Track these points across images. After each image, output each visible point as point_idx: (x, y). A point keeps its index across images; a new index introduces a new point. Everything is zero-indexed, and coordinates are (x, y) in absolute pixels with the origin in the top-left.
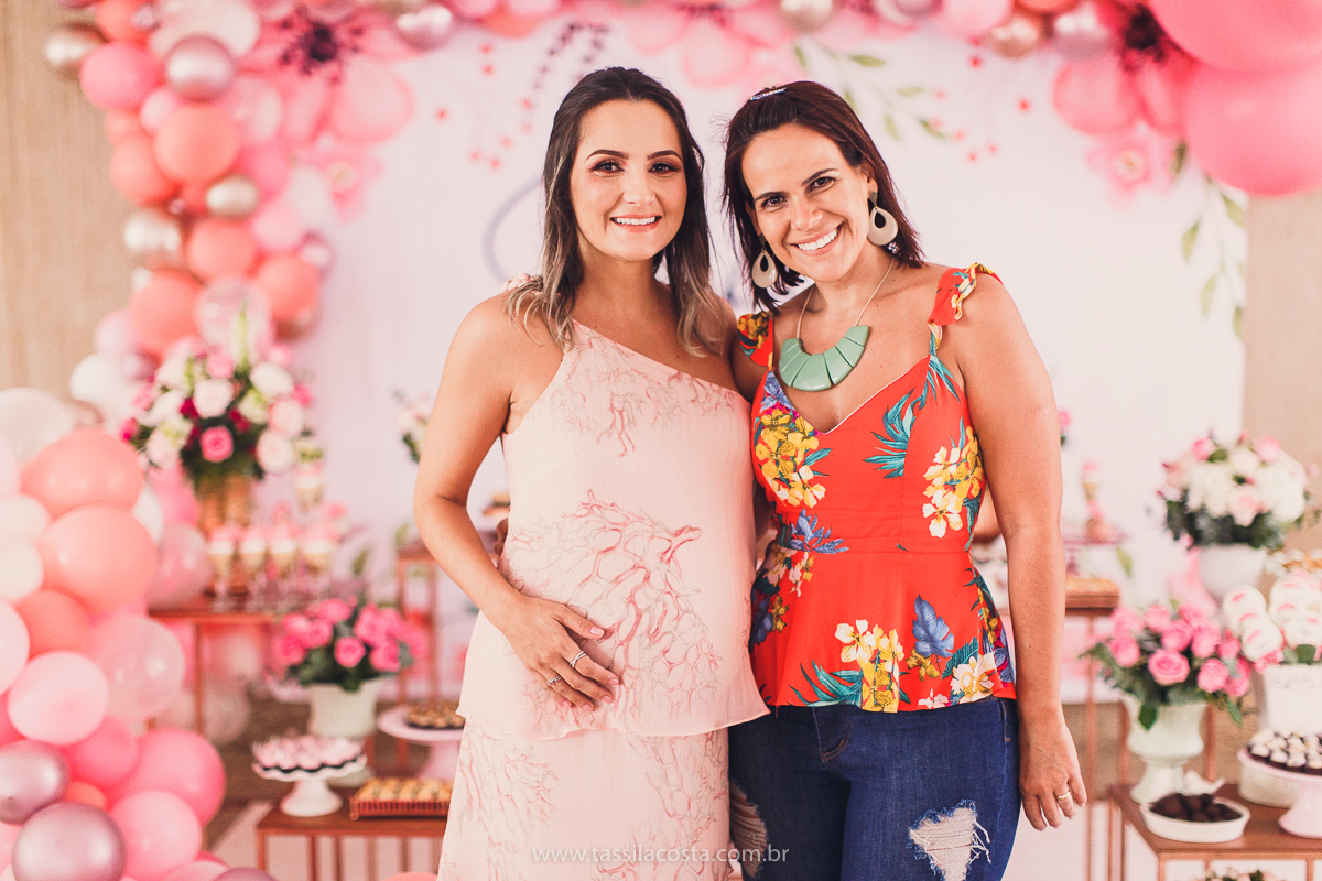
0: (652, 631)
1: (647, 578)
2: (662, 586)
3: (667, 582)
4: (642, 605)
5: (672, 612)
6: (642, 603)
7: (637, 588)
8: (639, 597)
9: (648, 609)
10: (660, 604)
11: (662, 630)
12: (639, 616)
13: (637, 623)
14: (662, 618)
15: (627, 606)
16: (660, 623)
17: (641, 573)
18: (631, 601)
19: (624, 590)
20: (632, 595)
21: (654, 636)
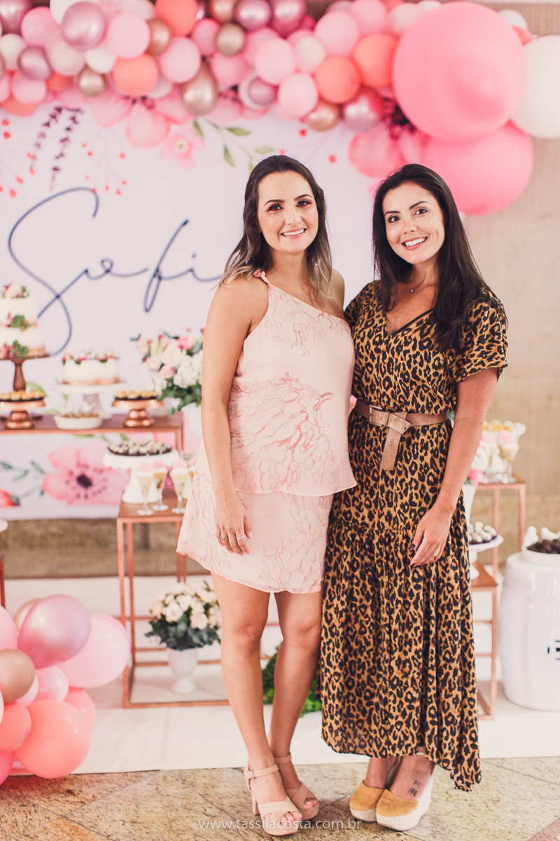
0: (306, 444)
1: (307, 418)
2: (313, 422)
3: (316, 420)
4: (303, 430)
5: (317, 435)
6: (303, 429)
7: (302, 422)
8: (302, 427)
9: (306, 433)
10: (312, 431)
11: (311, 444)
12: (301, 436)
13: (299, 439)
14: (311, 438)
15: (296, 431)
16: (310, 440)
17: (305, 415)
18: (299, 428)
19: (296, 422)
20: (299, 425)
21: (306, 446)
